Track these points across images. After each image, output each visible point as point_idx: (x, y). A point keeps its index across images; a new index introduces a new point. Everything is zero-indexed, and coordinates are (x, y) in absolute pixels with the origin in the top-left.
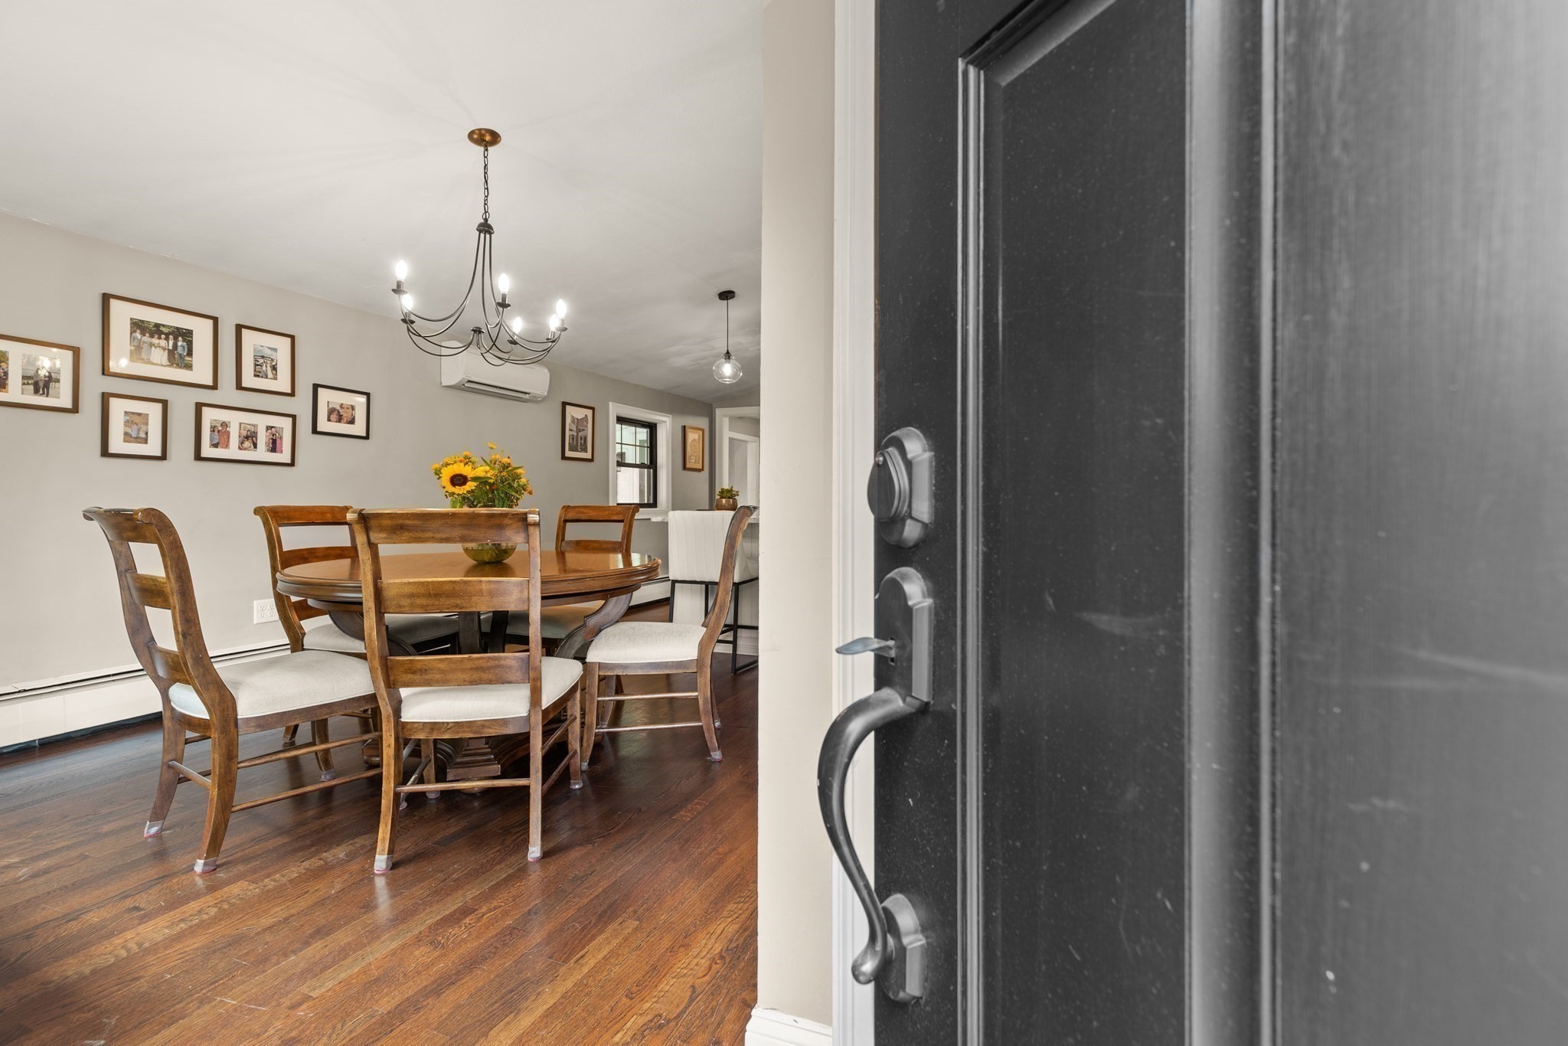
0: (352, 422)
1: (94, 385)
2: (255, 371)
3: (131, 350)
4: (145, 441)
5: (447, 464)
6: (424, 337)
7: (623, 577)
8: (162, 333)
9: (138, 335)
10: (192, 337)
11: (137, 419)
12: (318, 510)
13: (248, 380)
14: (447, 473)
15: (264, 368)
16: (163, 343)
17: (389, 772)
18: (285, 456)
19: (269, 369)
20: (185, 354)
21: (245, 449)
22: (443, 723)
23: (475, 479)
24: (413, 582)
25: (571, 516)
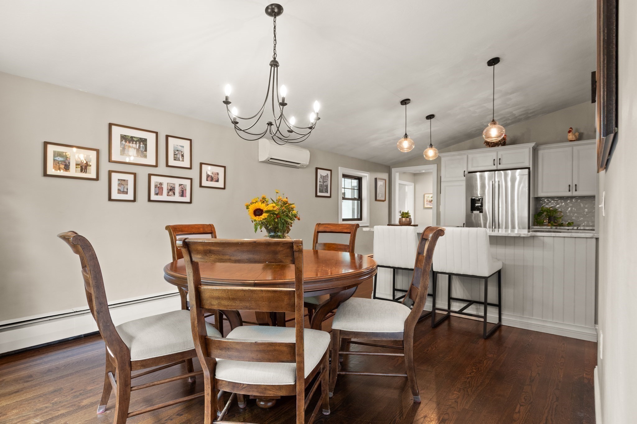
0: (217, 181)
1: (106, 167)
2: (174, 157)
3: (121, 150)
4: (127, 193)
5: (252, 203)
6: (243, 131)
8: (133, 141)
9: (124, 142)
10: (147, 142)
11: (123, 183)
12: (196, 226)
13: (172, 162)
14: (252, 208)
15: (178, 156)
16: (134, 145)
17: (208, 411)
18: (187, 199)
19: (180, 156)
20: (144, 150)
21: (170, 196)
22: (240, 383)
23: (267, 212)
24: (219, 289)
25: (321, 229)
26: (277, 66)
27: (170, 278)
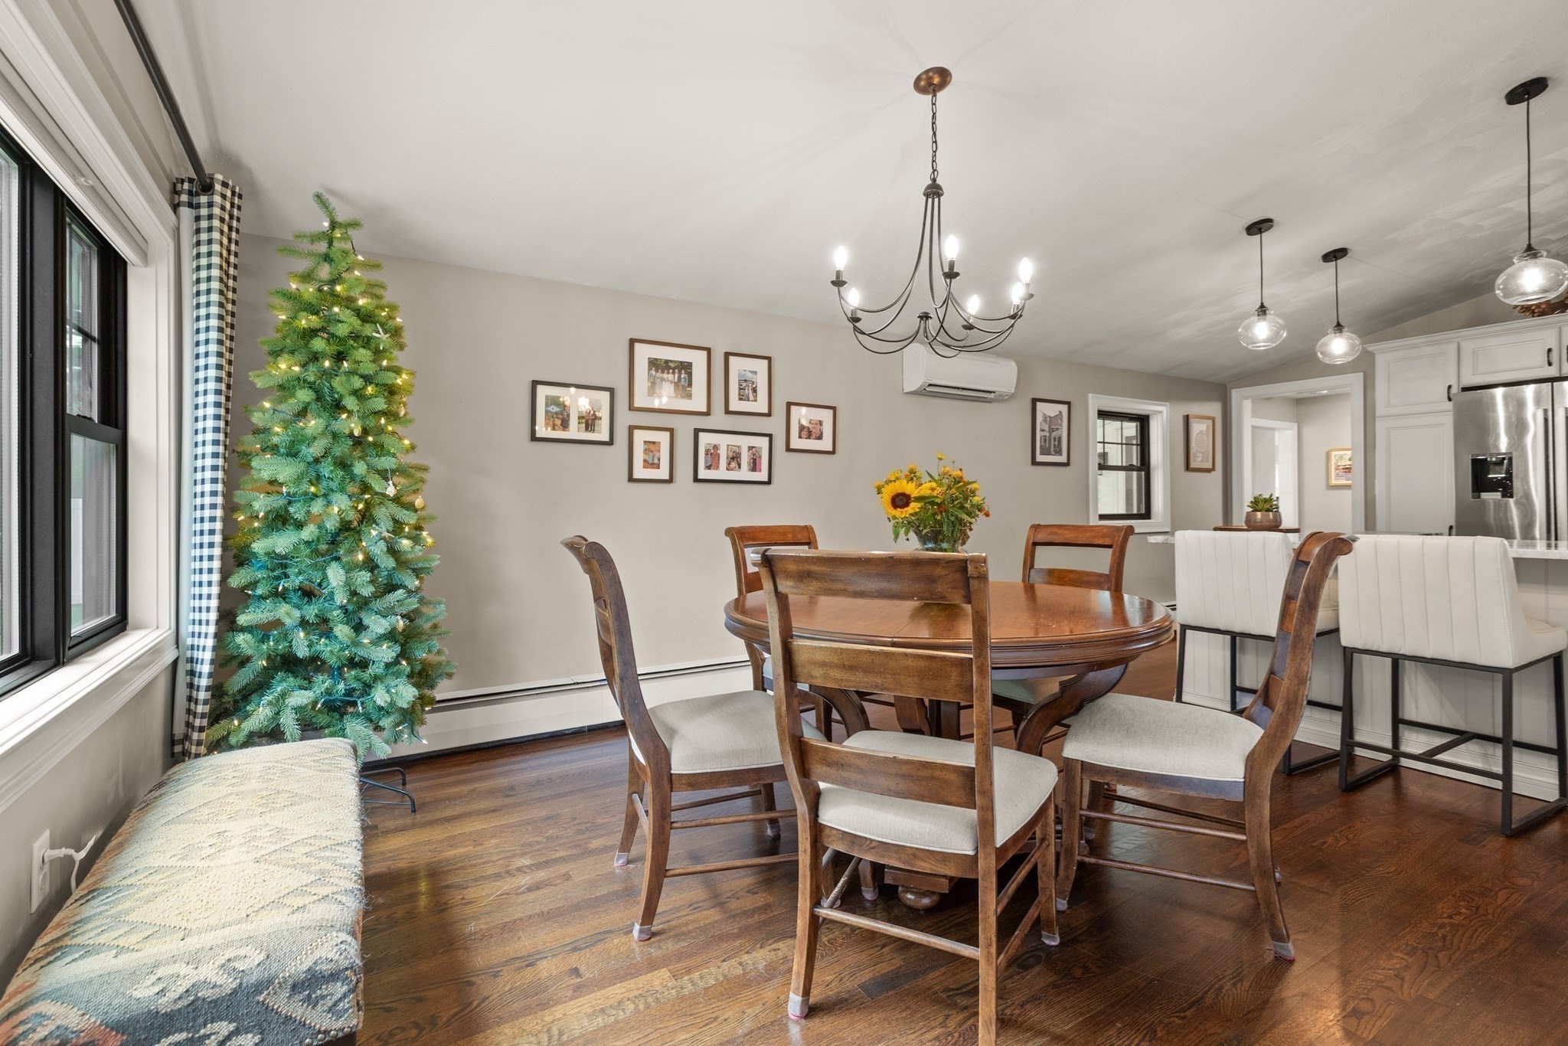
0: (820, 437)
1: (625, 418)
2: (739, 395)
3: (649, 386)
4: (658, 466)
5: (888, 482)
6: (869, 335)
7: (1117, 644)
8: (670, 368)
9: (653, 372)
10: (691, 369)
11: (652, 447)
12: (780, 530)
13: (735, 405)
14: (889, 491)
15: (747, 391)
16: (671, 376)
17: (804, 880)
18: (763, 476)
19: (750, 391)
20: (687, 385)
21: (732, 470)
22: (866, 838)
23: (918, 499)
24: (826, 647)
25: (1040, 538)
26: (939, 195)
27: (735, 627)
